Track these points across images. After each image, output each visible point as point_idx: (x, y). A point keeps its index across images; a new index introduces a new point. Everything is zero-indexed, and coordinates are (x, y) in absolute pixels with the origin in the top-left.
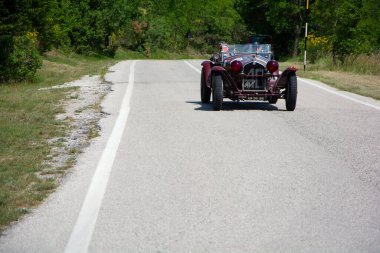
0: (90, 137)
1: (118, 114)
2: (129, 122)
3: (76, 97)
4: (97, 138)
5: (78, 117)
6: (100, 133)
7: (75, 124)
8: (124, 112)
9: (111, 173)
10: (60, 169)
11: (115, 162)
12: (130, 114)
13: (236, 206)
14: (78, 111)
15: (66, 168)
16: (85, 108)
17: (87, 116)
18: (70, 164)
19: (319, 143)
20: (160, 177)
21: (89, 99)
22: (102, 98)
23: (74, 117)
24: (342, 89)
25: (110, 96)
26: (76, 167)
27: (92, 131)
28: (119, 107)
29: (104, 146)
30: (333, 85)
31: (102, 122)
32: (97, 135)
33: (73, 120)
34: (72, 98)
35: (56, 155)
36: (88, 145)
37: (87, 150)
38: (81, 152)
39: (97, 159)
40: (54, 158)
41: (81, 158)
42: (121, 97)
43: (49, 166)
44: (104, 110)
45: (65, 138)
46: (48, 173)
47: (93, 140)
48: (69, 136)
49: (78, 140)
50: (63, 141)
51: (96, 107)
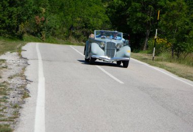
0: (24, 97)
1: (37, 82)
2: (47, 89)
3: (6, 67)
4: (29, 98)
5: (11, 82)
6: (30, 95)
7: (11, 87)
8: (42, 80)
9: (46, 124)
10: (11, 118)
11: (45, 116)
12: (46, 83)
14: (11, 78)
15: (15, 118)
16: (15, 76)
17: (17, 81)
18: (16, 115)
19: (176, 114)
20: (78, 129)
21: (15, 70)
22: (24, 69)
23: (9, 82)
24: (181, 76)
25: (28, 68)
26: (22, 118)
27: (25, 94)
28: (38, 77)
29: (35, 104)
30: (174, 73)
31: (28, 86)
32: (28, 96)
33: (9, 84)
34: (3, 68)
35: (5, 108)
36: (24, 103)
37: (24, 106)
38: (21, 107)
39: (34, 113)
40: (4, 110)
41: (22, 111)
42: (37, 70)
43: (3, 116)
44: (27, 78)
45: (7, 96)
46: (4, 120)
47: (26, 99)
48: (9, 95)
49: (16, 98)
50: (6, 98)
51: (22, 75)
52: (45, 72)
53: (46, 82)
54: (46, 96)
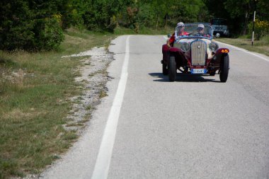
0: (100, 97)
1: (119, 78)
2: (128, 85)
3: (89, 64)
4: (106, 98)
5: (91, 80)
6: (107, 93)
7: (89, 85)
8: (124, 76)
9: (118, 126)
10: (81, 122)
11: (120, 117)
13: (214, 158)
14: (91, 75)
15: (84, 122)
16: (96, 73)
17: (97, 79)
18: (88, 117)
20: (153, 131)
21: (98, 66)
22: (107, 65)
23: (88, 80)
25: (113, 63)
26: (92, 121)
27: (102, 92)
28: (121, 72)
29: (111, 104)
31: (109, 84)
32: (106, 95)
33: (87, 82)
34: (86, 64)
35: (77, 111)
36: (99, 103)
37: (99, 107)
38: (95, 109)
39: (107, 114)
40: (76, 113)
41: (95, 114)
42: (121, 65)
43: (72, 120)
44: (109, 75)
45: (82, 97)
46: (72, 125)
47: (103, 99)
48: (85, 95)
49: (92, 99)
50: (81, 99)
51: (104, 72)
52: (130, 67)
53: (128, 78)
54: (125, 93)
